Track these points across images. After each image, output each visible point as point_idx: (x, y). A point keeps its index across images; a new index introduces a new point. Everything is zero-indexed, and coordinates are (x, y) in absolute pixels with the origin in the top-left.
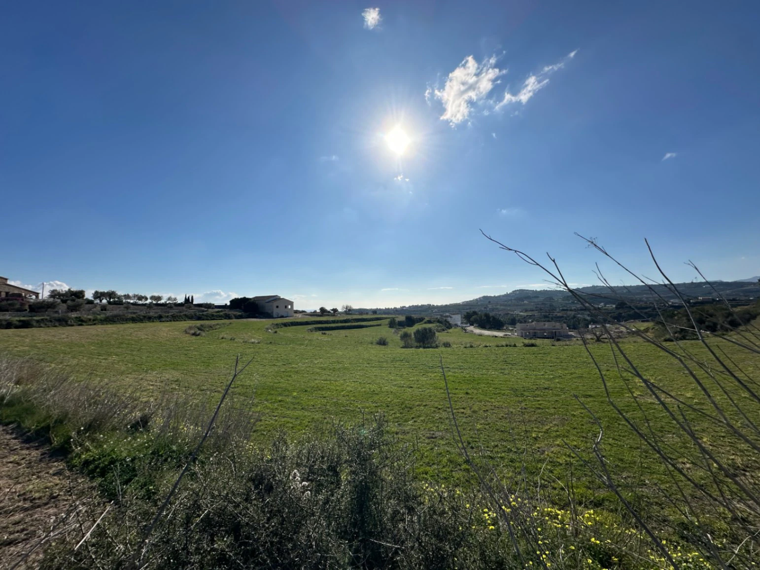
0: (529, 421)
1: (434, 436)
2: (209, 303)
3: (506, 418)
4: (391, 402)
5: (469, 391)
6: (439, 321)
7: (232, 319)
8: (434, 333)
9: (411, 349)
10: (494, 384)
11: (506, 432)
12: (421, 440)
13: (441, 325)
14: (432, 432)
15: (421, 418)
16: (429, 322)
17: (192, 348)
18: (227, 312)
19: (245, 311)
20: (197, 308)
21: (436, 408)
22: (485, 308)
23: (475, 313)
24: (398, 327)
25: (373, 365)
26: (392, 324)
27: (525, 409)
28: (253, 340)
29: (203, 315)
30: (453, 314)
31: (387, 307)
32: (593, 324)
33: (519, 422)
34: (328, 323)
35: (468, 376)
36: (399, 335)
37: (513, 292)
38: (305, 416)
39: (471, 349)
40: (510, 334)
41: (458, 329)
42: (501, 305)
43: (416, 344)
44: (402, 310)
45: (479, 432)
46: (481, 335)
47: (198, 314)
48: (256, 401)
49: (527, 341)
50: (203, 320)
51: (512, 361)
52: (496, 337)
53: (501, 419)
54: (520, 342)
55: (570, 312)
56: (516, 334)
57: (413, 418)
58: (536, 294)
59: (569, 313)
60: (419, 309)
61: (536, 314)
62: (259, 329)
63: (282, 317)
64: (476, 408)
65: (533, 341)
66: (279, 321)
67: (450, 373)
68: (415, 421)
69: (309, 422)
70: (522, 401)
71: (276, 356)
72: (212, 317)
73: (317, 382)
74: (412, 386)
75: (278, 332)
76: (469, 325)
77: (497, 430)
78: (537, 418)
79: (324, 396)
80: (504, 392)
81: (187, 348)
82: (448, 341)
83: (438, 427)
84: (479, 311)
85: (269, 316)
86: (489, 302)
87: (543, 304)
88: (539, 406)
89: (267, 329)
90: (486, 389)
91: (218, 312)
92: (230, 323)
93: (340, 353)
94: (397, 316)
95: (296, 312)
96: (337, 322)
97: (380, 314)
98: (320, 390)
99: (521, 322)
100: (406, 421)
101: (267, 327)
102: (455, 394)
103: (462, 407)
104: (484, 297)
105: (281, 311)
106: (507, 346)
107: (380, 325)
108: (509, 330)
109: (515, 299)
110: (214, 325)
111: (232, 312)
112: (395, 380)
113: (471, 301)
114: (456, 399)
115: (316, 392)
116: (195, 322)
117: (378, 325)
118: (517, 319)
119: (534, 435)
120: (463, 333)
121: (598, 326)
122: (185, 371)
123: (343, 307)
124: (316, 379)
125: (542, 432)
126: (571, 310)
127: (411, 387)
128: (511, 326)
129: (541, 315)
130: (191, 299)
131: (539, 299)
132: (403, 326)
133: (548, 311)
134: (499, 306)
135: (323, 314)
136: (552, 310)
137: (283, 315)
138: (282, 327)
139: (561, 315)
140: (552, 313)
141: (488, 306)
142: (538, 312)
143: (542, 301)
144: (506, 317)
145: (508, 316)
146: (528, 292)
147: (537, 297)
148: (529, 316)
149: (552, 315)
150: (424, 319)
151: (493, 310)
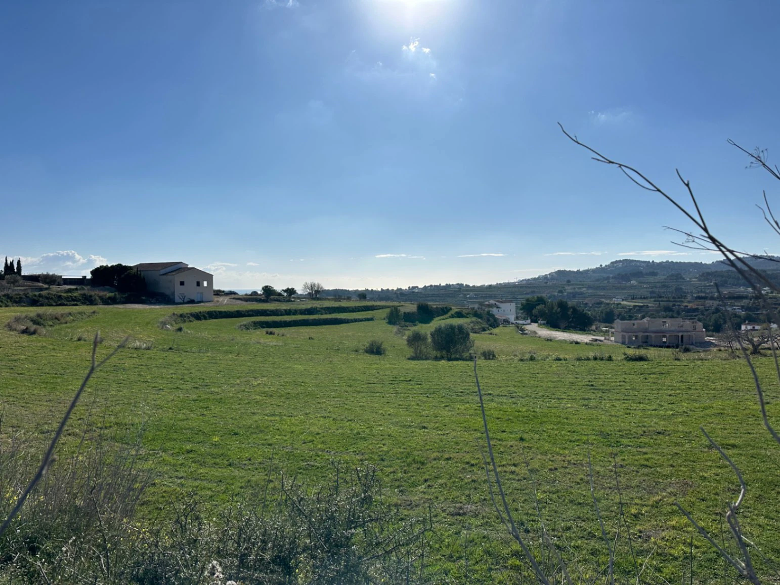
0: (628, 487)
1: (461, 511)
2: (51, 273)
3: (587, 482)
4: (388, 452)
5: (525, 436)
6: (476, 315)
7: (96, 304)
8: (468, 335)
9: (425, 362)
10: (568, 424)
11: (587, 505)
12: (439, 518)
13: (479, 320)
14: (458, 505)
15: (440, 481)
16: (459, 315)
17: (22, 357)
18: (86, 292)
19: (120, 289)
20: (29, 283)
21: (468, 463)
22: (560, 292)
23: (541, 300)
24: (403, 323)
25: (358, 389)
26: (394, 318)
27: (622, 466)
28: (138, 344)
29: (40, 296)
30: (502, 302)
31: (385, 288)
32: (749, 324)
33: (610, 488)
34: (277, 315)
35: (524, 410)
36: (405, 338)
37: (612, 263)
38: (234, 477)
39: (531, 362)
40: (602, 338)
41: (510, 329)
42: (589, 287)
43: (434, 353)
44: (410, 294)
45: (540, 506)
46: (549, 340)
47: (31, 294)
48: (142, 452)
49: (631, 352)
50: (42, 305)
51: (602, 385)
52: (577, 343)
53: (578, 484)
54: (620, 353)
55: (711, 302)
56: (613, 339)
57: (426, 481)
58: (652, 268)
59: (709, 303)
60: (441, 292)
61: (651, 304)
62: (147, 324)
63: (192, 302)
64: (535, 465)
65: (642, 352)
66: (187, 309)
67: (493, 405)
68: (429, 486)
69: (241, 488)
70: (616, 454)
71: (180, 372)
72: (59, 301)
73: (256, 418)
74: (424, 425)
75: (185, 330)
76: (529, 321)
77: (571, 502)
78: (640, 483)
79: (270, 442)
80: (585, 438)
81: (13, 357)
82: (492, 348)
83: (469, 496)
84: (550, 298)
85: (167, 300)
86: (569, 281)
87: (664, 286)
88: (646, 463)
89: (164, 323)
90: (556, 432)
91: (69, 291)
92: (94, 312)
93: (300, 367)
94: (402, 303)
95: (218, 293)
96: (295, 312)
97: (372, 299)
98: (262, 431)
99: (623, 319)
100: (414, 485)
101: (162, 319)
102: (500, 440)
103: (512, 462)
104: (560, 273)
105: (190, 291)
106: (595, 359)
107: (372, 319)
108: (602, 331)
109: (614, 278)
110: (62, 315)
111: (97, 292)
112: (396, 415)
113: (534, 279)
114: (501, 450)
115: (255, 436)
116: (26, 308)
117: (368, 319)
118: (616, 312)
119: (633, 511)
120: (518, 335)
121: (757, 327)
122: (11, 399)
123: (306, 287)
124: (254, 414)
125: (647, 506)
126: (712, 298)
127: (425, 428)
128: (604, 325)
129: (659, 306)
130: (15, 266)
131: (658, 277)
132: (412, 322)
133: (672, 300)
134: (584, 289)
135: (268, 298)
136: (679, 298)
137: (192, 298)
138: (191, 321)
139: (694, 307)
140: (679, 303)
141: (566, 288)
142: (655, 301)
143: (662, 281)
144: (596, 309)
145: (600, 307)
146: (638, 264)
147: (654, 274)
148: (638, 308)
149: (679, 306)
150: (451, 309)
151: (574, 295)
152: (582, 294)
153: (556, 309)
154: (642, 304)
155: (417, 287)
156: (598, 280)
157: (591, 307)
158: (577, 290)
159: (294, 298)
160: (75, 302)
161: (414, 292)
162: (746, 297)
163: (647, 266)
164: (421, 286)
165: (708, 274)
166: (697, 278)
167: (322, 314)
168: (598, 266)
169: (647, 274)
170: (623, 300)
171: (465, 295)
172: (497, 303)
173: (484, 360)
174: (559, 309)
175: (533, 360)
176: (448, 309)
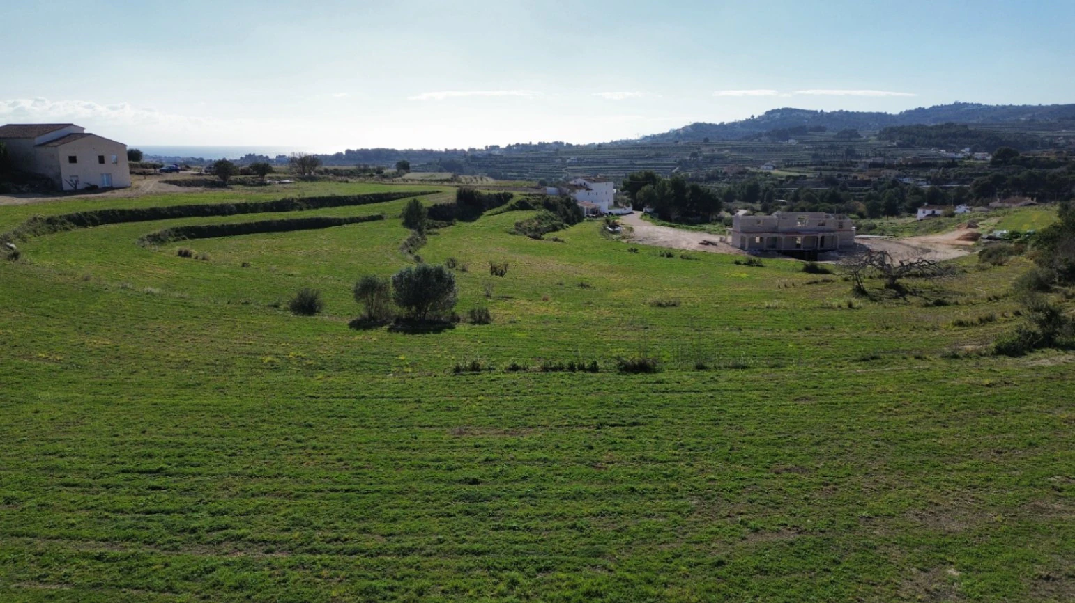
6: (549, 205)
16: (523, 205)
22: (694, 155)
23: (650, 178)
26: (414, 218)
30: (598, 181)
32: (929, 206)
37: (767, 113)
42: (733, 149)
44: (486, 158)
55: (888, 171)
59: (885, 172)
60: (531, 155)
61: (809, 173)
63: (92, 189)
84: (679, 164)
85: (50, 186)
86: (706, 140)
87: (832, 147)
101: (8, 230)
104: (698, 127)
105: (88, 171)
107: (380, 218)
109: (768, 134)
113: (662, 135)
117: (373, 218)
118: (763, 185)
126: (891, 167)
128: (743, 204)
129: (819, 178)
131: (826, 134)
132: (447, 221)
133: (838, 168)
134: (727, 151)
135: (225, 180)
136: (848, 165)
137: (93, 183)
138: (67, 229)
139: (865, 179)
140: (846, 173)
141: (703, 149)
142: (816, 170)
143: (832, 139)
144: (738, 180)
145: (742, 178)
146: (802, 115)
147: (820, 129)
148: (792, 180)
149: (846, 176)
150: (512, 196)
151: (712, 160)
152: (722, 158)
153: (670, 191)
154: (798, 174)
155: (498, 146)
156: (746, 138)
157: (731, 178)
158: (717, 152)
159: (270, 178)
161: (490, 155)
162: (934, 165)
163: (814, 118)
164: (503, 145)
165: (892, 130)
166: (876, 135)
167: (301, 209)
168: (749, 117)
169: (811, 130)
170: (774, 168)
171: (563, 160)
172: (587, 183)
173: (468, 326)
174: (673, 191)
175: (475, 368)
176: (507, 197)
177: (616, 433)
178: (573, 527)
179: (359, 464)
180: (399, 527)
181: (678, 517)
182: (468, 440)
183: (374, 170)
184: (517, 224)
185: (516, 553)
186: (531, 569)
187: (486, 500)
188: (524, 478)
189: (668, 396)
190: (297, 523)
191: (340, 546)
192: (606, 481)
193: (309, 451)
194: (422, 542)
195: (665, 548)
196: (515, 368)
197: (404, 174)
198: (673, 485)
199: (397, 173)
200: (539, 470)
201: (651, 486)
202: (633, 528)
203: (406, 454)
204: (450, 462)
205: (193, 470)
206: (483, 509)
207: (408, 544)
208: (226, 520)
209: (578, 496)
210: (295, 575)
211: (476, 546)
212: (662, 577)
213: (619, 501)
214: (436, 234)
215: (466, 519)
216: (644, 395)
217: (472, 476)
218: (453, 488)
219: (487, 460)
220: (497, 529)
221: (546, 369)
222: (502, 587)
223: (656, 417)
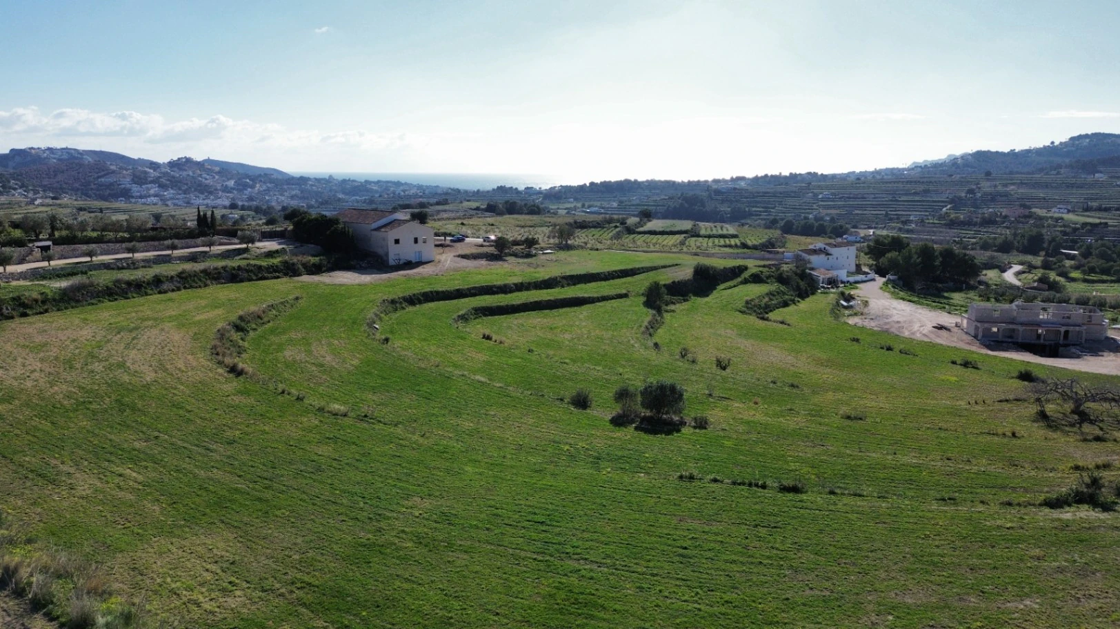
16: (756, 279)
18: (287, 258)
26: (653, 296)
29: (239, 268)
47: (229, 266)
50: (242, 281)
72: (259, 273)
76: (873, 275)
85: (380, 262)
89: (372, 322)
91: (270, 254)
92: (297, 298)
101: (370, 314)
104: (981, 156)
107: (626, 296)
111: (300, 258)
117: (620, 296)
130: (209, 220)
132: (682, 296)
135: (501, 252)
137: (408, 259)
150: (746, 268)
151: (993, 198)
152: (1006, 195)
153: (916, 259)
154: (1097, 221)
158: (1000, 188)
159: (536, 250)
160: (277, 274)
167: (563, 286)
170: (1069, 211)
171: (816, 195)
172: (827, 247)
173: (692, 430)
174: (920, 259)
175: (691, 478)
176: (742, 269)
177: (763, 532)
178: (727, 575)
179: (631, 531)
180: (651, 564)
181: (777, 578)
182: (684, 525)
183: (618, 221)
184: (747, 302)
185: (700, 582)
186: (705, 589)
187: (690, 558)
188: (709, 550)
189: (802, 511)
190: (608, 556)
191: (627, 568)
192: (749, 557)
193: (606, 521)
194: (661, 572)
195: (766, 590)
196: (715, 480)
197: (645, 224)
198: (782, 563)
199: (639, 223)
200: (717, 546)
201: (770, 562)
202: (755, 579)
203: (653, 529)
204: (674, 537)
205: (558, 524)
206: (690, 562)
207: (655, 572)
208: (579, 551)
209: (733, 562)
210: (611, 577)
211: (684, 577)
212: (760, 601)
213: (752, 567)
214: (673, 311)
215: (680, 565)
216: (787, 509)
217: (685, 545)
218: (674, 550)
219: (693, 538)
220: (693, 571)
221: (734, 483)
222: (693, 594)
223: (789, 524)
